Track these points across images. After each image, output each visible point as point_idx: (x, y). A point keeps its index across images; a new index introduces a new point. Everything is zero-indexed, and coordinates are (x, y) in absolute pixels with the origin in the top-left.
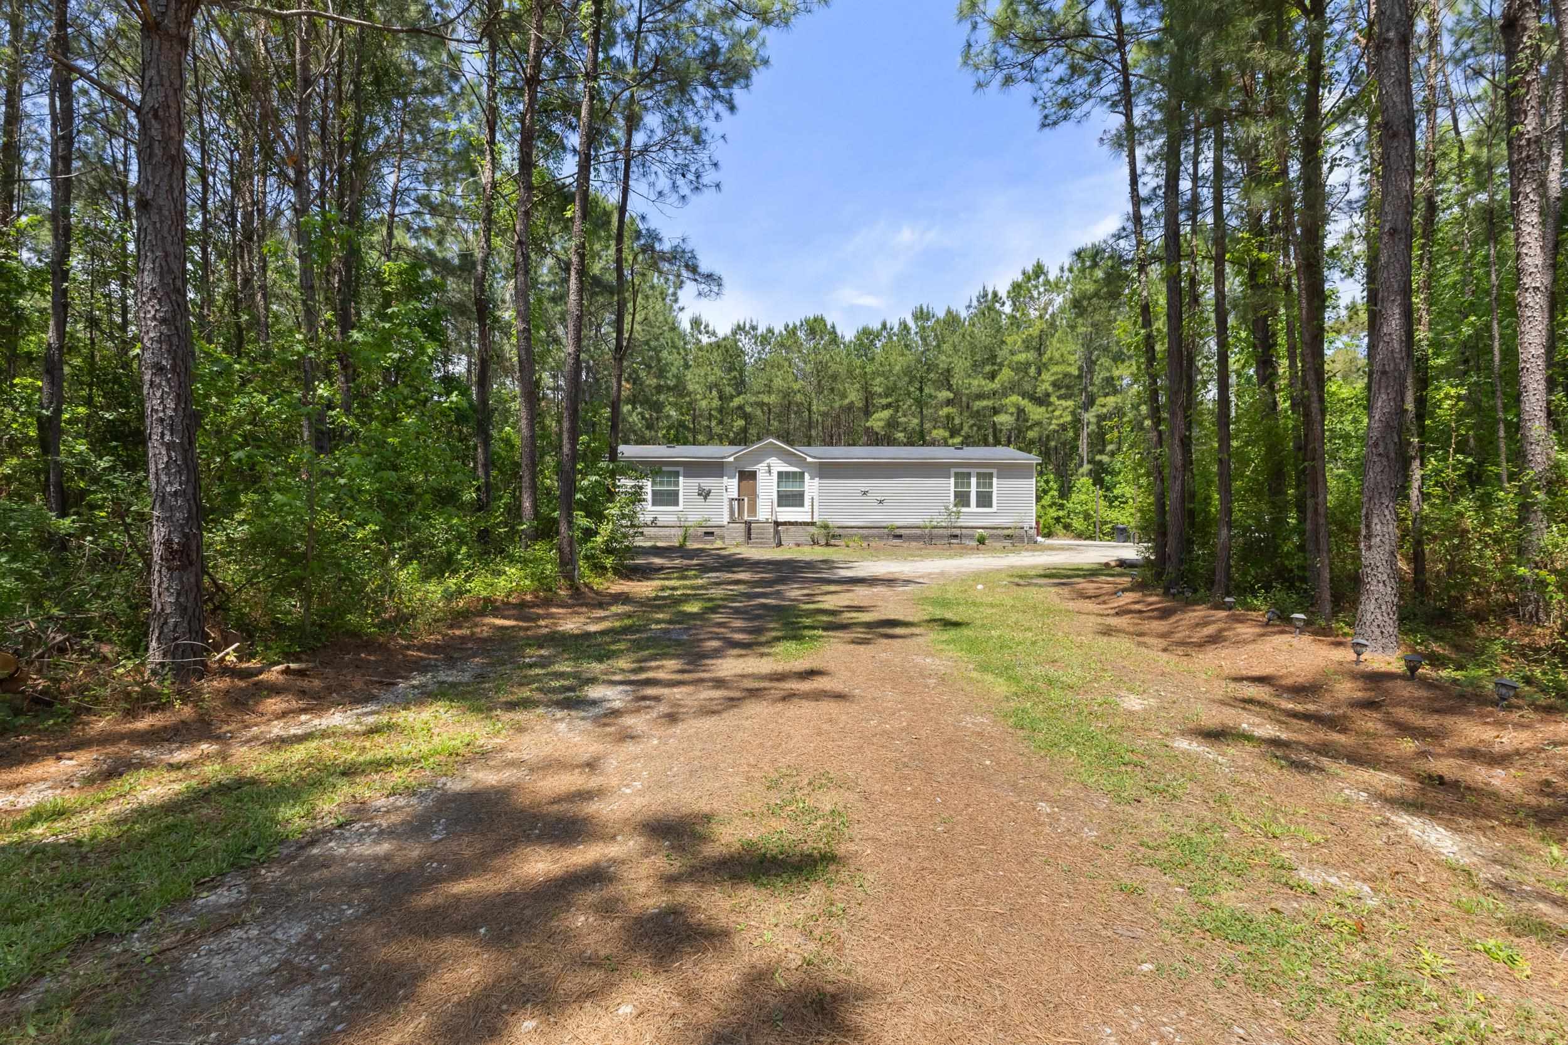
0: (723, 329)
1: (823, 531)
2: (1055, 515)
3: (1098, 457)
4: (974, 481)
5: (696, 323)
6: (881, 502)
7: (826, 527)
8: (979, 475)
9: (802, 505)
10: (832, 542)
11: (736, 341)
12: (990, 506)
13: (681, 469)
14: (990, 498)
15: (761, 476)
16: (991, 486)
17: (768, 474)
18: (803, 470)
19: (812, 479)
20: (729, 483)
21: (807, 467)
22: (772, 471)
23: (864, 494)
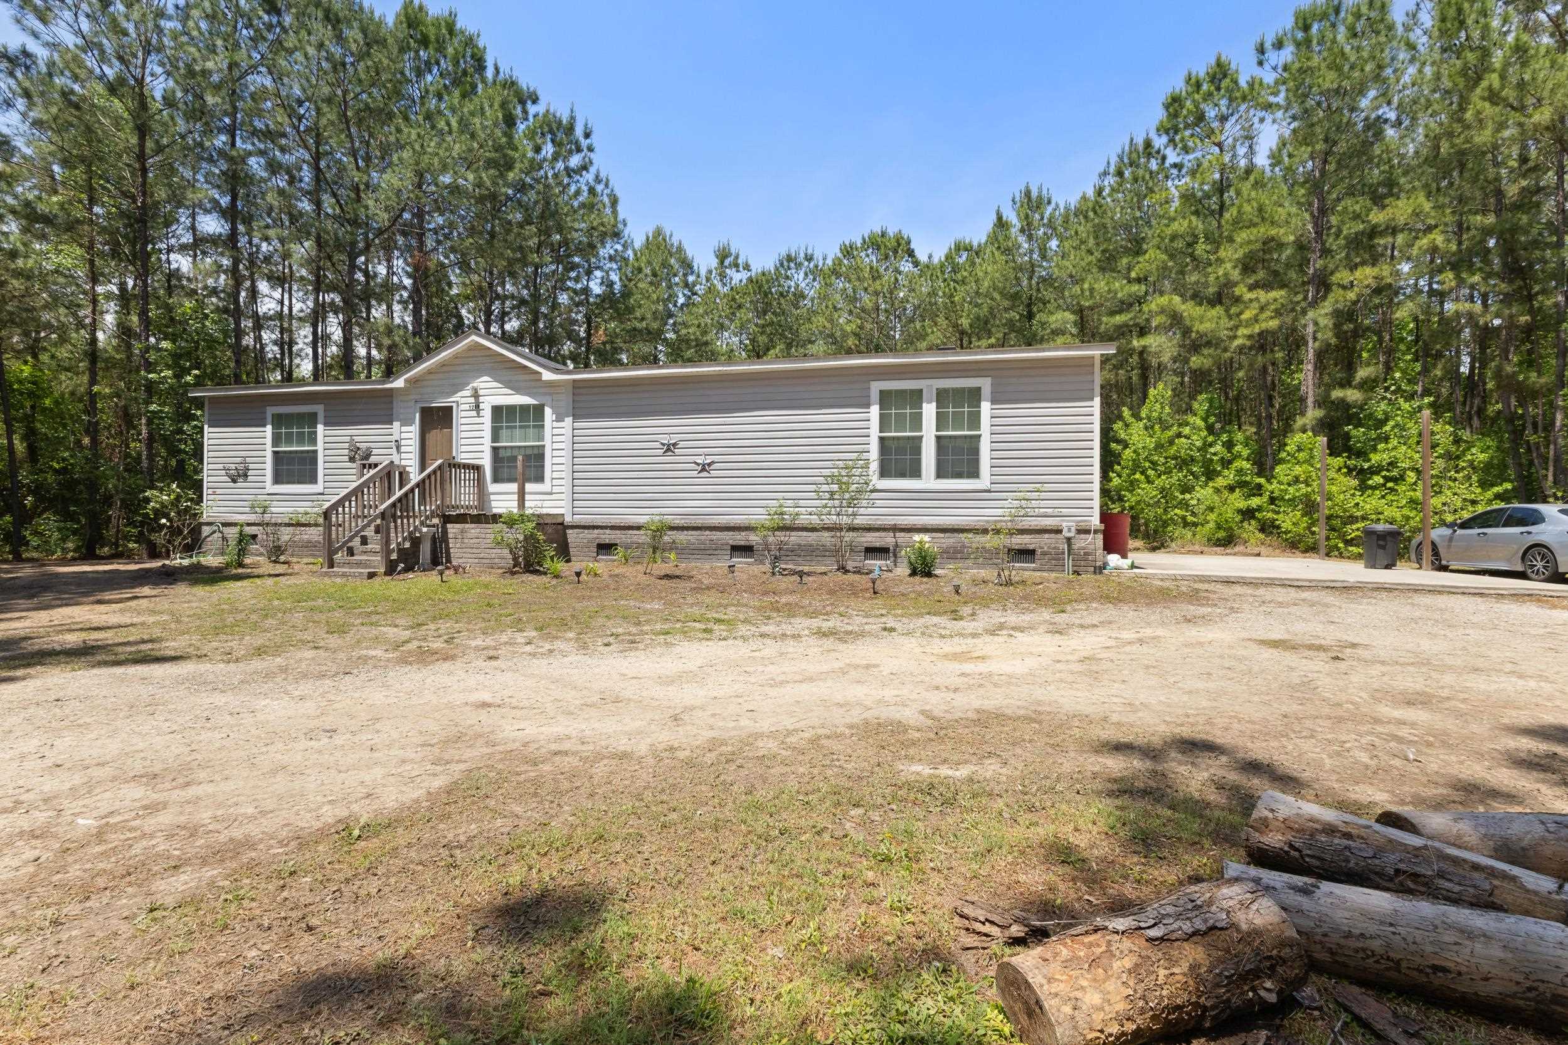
2: (1242, 504)
3: (1337, 394)
4: (929, 410)
5: (723, 255)
6: (704, 468)
8: (942, 397)
9: (540, 478)
12: (974, 474)
13: (319, 409)
14: (975, 452)
15: (463, 417)
16: (975, 421)
17: (474, 413)
18: (543, 400)
19: (559, 419)
20: (404, 435)
21: (550, 394)
22: (482, 406)
23: (668, 450)
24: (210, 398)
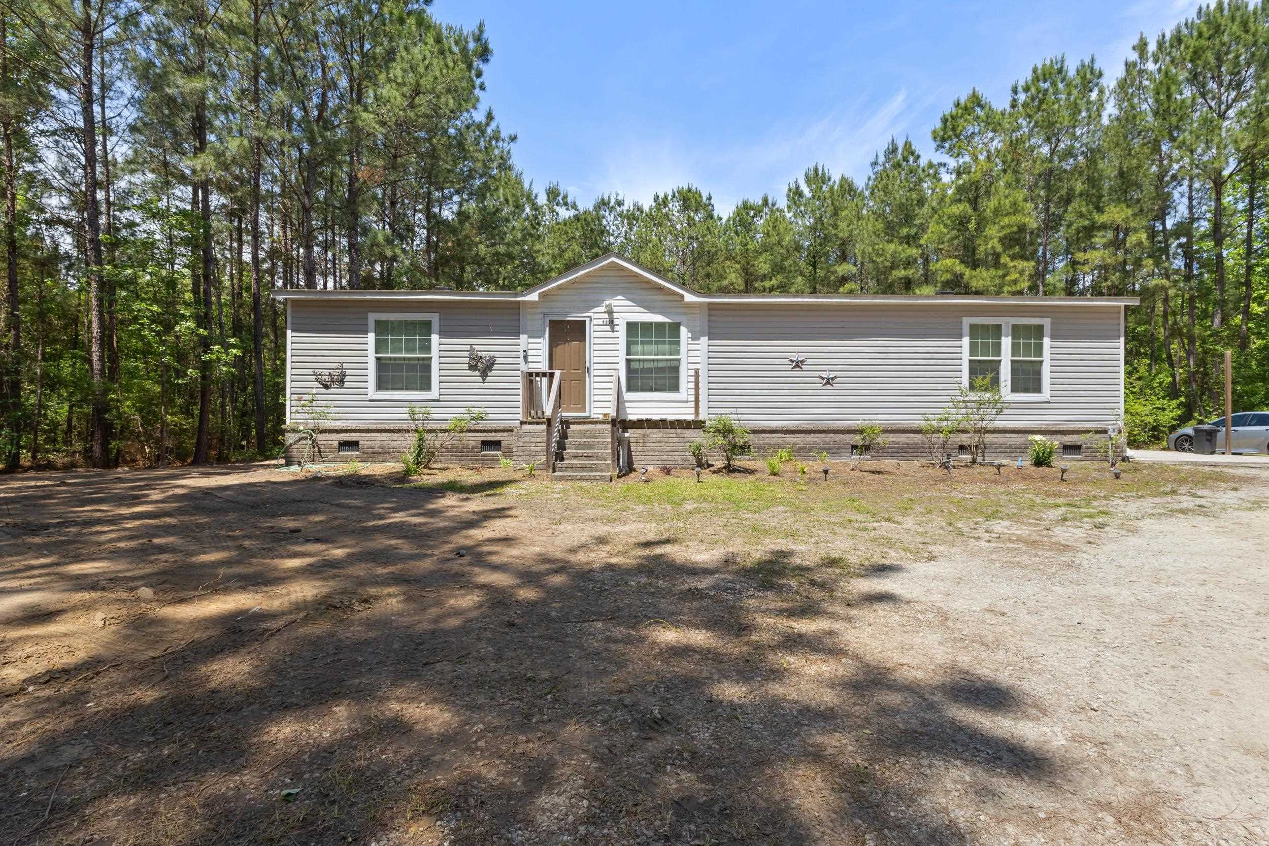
0: (586, 204)
1: (720, 440)
4: (1006, 342)
5: (553, 194)
6: (829, 381)
7: (726, 431)
8: (1016, 331)
9: (676, 388)
10: (740, 461)
11: (599, 218)
12: (1038, 389)
13: (435, 318)
14: (1039, 373)
15: (596, 331)
16: (1039, 350)
17: (608, 328)
18: (677, 319)
19: (695, 337)
20: (531, 346)
21: (686, 314)
22: (616, 322)
23: (797, 366)
24: (293, 301)
